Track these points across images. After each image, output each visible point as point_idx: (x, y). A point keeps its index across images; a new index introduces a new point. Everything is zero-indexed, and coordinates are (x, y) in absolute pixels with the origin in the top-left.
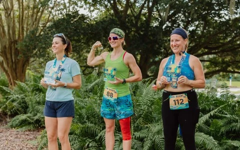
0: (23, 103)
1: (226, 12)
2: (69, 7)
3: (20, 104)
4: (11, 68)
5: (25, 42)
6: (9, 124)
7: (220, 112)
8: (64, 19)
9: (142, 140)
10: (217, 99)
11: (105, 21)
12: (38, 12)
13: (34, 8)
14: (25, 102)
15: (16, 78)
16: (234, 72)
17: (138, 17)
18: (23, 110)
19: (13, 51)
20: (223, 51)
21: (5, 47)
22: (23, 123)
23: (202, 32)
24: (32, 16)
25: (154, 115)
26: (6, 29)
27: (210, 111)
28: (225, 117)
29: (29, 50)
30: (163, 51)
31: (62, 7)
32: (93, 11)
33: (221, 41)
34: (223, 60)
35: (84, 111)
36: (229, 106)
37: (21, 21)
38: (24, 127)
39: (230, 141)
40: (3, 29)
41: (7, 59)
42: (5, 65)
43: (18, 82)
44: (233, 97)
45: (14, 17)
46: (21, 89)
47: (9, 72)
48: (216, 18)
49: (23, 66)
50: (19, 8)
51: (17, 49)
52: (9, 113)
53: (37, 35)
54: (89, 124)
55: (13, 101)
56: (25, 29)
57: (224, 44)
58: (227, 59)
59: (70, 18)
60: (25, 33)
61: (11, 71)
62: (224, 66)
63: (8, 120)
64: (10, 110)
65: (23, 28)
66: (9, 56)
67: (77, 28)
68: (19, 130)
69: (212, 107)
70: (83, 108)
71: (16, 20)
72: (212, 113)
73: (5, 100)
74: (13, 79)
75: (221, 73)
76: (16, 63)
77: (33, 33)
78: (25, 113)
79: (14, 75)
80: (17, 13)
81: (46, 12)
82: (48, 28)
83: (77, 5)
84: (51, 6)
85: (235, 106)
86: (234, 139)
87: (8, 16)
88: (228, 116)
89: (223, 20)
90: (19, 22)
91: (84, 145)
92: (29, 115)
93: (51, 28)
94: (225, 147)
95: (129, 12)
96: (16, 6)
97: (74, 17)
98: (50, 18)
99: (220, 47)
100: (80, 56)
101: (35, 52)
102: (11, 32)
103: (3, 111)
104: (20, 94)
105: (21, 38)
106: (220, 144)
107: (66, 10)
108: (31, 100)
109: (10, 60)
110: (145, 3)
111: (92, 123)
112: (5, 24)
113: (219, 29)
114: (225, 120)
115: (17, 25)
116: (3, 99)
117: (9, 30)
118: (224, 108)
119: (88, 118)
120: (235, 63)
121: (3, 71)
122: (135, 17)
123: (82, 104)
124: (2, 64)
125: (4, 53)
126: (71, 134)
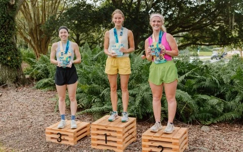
0: (45, 70)
3: (43, 71)
4: (37, 44)
5: (47, 24)
6: (35, 86)
7: (192, 74)
8: (75, 7)
9: (134, 96)
10: (190, 64)
12: (56, 3)
14: (47, 70)
15: (41, 51)
16: (201, 45)
17: (130, 5)
18: (45, 76)
19: (38, 32)
20: (193, 29)
21: (32, 29)
22: (46, 85)
23: (178, 15)
24: (52, 5)
25: (143, 77)
27: (184, 73)
28: (196, 77)
29: (49, 31)
30: (149, 29)
32: (97, 1)
33: (192, 22)
34: (193, 36)
35: (90, 75)
36: (199, 69)
37: (44, 10)
38: (46, 88)
39: (200, 95)
40: (31, 16)
41: (34, 38)
42: (32, 43)
43: (42, 55)
44: (201, 62)
45: (38, 7)
46: (44, 60)
47: (36, 48)
48: (188, 5)
49: (46, 43)
51: (41, 30)
52: (35, 78)
53: (56, 19)
55: (38, 69)
56: (47, 16)
57: (194, 24)
59: (80, 6)
60: (46, 18)
61: (37, 47)
62: (194, 40)
63: (35, 83)
64: (36, 76)
65: (45, 14)
67: (85, 14)
68: (43, 90)
69: (186, 70)
70: (90, 73)
71: (40, 9)
72: (187, 74)
73: (32, 68)
74: (39, 52)
75: (192, 46)
76: (41, 41)
77: (52, 18)
78: (47, 77)
79: (40, 50)
80: (40, 4)
82: (64, 14)
85: (203, 69)
86: (203, 93)
87: (33, 6)
88: (199, 76)
90: (42, 10)
91: (91, 101)
92: (50, 79)
93: (66, 14)
94: (196, 100)
95: (123, 1)
97: (83, 6)
98: (65, 7)
99: (191, 26)
100: (88, 35)
101: (54, 32)
102: (36, 17)
103: (31, 77)
104: (44, 63)
105: (44, 22)
106: (193, 98)
107: (77, 1)
108: (51, 68)
109: (36, 39)
111: (96, 84)
112: (32, 12)
113: (190, 13)
114: (196, 80)
115: (41, 12)
116: (31, 67)
117: (34, 16)
118: (196, 71)
119: (94, 80)
120: (202, 38)
121: (31, 47)
122: (128, 5)
123: (89, 70)
124: (30, 42)
125: (31, 34)
126: (81, 92)
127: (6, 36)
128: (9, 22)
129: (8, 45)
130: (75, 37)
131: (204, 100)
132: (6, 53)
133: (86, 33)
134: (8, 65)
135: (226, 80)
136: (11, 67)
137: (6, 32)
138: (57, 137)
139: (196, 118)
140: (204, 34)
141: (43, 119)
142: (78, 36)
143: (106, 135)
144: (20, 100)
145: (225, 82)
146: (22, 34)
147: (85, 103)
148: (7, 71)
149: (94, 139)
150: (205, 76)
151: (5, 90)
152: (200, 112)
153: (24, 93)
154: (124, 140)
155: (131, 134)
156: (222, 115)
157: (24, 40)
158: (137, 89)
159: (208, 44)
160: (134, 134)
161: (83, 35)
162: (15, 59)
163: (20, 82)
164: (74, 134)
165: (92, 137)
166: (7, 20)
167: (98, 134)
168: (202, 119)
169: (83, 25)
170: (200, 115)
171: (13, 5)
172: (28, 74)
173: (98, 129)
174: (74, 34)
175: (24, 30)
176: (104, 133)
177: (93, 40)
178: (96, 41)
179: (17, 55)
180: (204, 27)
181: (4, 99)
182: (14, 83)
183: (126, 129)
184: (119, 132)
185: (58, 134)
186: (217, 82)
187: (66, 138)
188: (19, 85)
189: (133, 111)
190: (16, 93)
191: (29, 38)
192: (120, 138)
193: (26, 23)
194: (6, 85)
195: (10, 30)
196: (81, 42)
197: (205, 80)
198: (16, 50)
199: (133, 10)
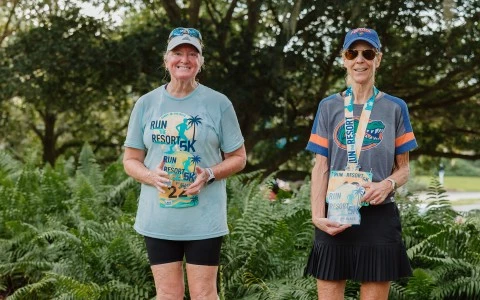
1: (431, 13)
7: (427, 251)
10: (420, 222)
11: (146, 35)
16: (451, 155)
17: (224, 25)
20: (425, 106)
28: (441, 263)
32: (115, 9)
33: (422, 82)
34: (425, 126)
36: (449, 236)
48: (410, 29)
57: (427, 90)
58: (436, 124)
62: (428, 140)
67: (76, 51)
72: (410, 253)
75: (421, 159)
85: (462, 236)
88: (448, 260)
89: (424, 31)
95: (203, 11)
97: (73, 24)
98: (11, 26)
99: (418, 95)
100: (84, 118)
107: (50, 5)
114: (441, 271)
118: (438, 242)
120: (453, 133)
122: (218, 25)
130: (41, 125)
133: (78, 112)
140: (461, 122)
142: (50, 120)
150: (470, 258)
159: (471, 153)
161: (67, 117)
169: (68, 86)
174: (37, 115)
177: (98, 133)
178: (110, 137)
180: (460, 99)
196: (61, 140)
197: (469, 273)
199: (235, 41)
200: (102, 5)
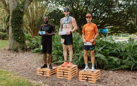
0: (37, 44)
2: (55, 7)
4: (33, 31)
6: (32, 52)
8: (53, 12)
9: (78, 56)
12: (43, 9)
13: (42, 8)
14: (38, 44)
15: (35, 35)
17: (82, 11)
18: (37, 47)
19: (34, 25)
21: (30, 23)
22: (37, 51)
24: (41, 11)
26: (31, 16)
28: (109, 48)
29: (39, 24)
31: (53, 7)
35: (58, 47)
37: (37, 13)
41: (31, 28)
42: (31, 31)
43: (35, 36)
47: (32, 33)
49: (38, 31)
50: (36, 8)
51: (35, 24)
53: (43, 18)
54: (60, 51)
55: (34, 43)
60: (38, 18)
63: (32, 50)
64: (32, 47)
65: (37, 15)
66: (32, 27)
67: (58, 16)
68: (36, 54)
70: (58, 45)
71: (35, 12)
72: (104, 47)
73: (30, 43)
74: (34, 35)
76: (35, 29)
77: (41, 18)
80: (35, 10)
81: (46, 9)
83: (58, 6)
84: (48, 7)
86: (112, 56)
87: (31, 11)
91: (58, 58)
92: (39, 48)
93: (48, 15)
94: (108, 59)
95: (78, 9)
96: (35, 7)
98: (48, 11)
105: (37, 20)
110: (85, 5)
112: (30, 14)
114: (109, 50)
115: (35, 14)
118: (109, 45)
119: (60, 49)
121: (30, 33)
123: (58, 44)
124: (29, 30)
125: (30, 26)
126: (54, 54)
127: (18, 27)
128: (20, 20)
129: (19, 31)
131: (112, 59)
132: (18, 35)
133: (59, 26)
134: (19, 41)
135: (123, 50)
136: (20, 42)
137: (19, 25)
138: (42, 72)
139: (107, 67)
141: (36, 66)
143: (63, 72)
144: (25, 58)
145: (122, 51)
146: (25, 26)
147: (56, 59)
148: (18, 44)
149: (58, 74)
151: (17, 53)
152: (109, 64)
153: (27, 55)
154: (71, 74)
155: (75, 72)
156: (120, 66)
157: (26, 29)
158: (80, 53)
160: (76, 72)
161: (57, 27)
162: (22, 38)
163: (24, 49)
164: (50, 72)
165: (58, 73)
166: (19, 19)
167: (60, 72)
168: (110, 68)
170: (109, 66)
171: (22, 12)
172: (29, 46)
173: (60, 69)
175: (26, 24)
176: (63, 71)
179: (23, 36)
180: (122, 23)
181: (17, 57)
182: (22, 50)
183: (73, 70)
184: (69, 71)
185: (42, 71)
186: (119, 51)
187: (46, 73)
188: (24, 51)
189: (77, 63)
190: (23, 55)
191: (29, 28)
192: (69, 73)
193: (27, 20)
194: (18, 51)
195: (21, 24)
196: (56, 30)
197: (113, 50)
198: (23, 34)
199: (83, 14)
200: (63, 8)
